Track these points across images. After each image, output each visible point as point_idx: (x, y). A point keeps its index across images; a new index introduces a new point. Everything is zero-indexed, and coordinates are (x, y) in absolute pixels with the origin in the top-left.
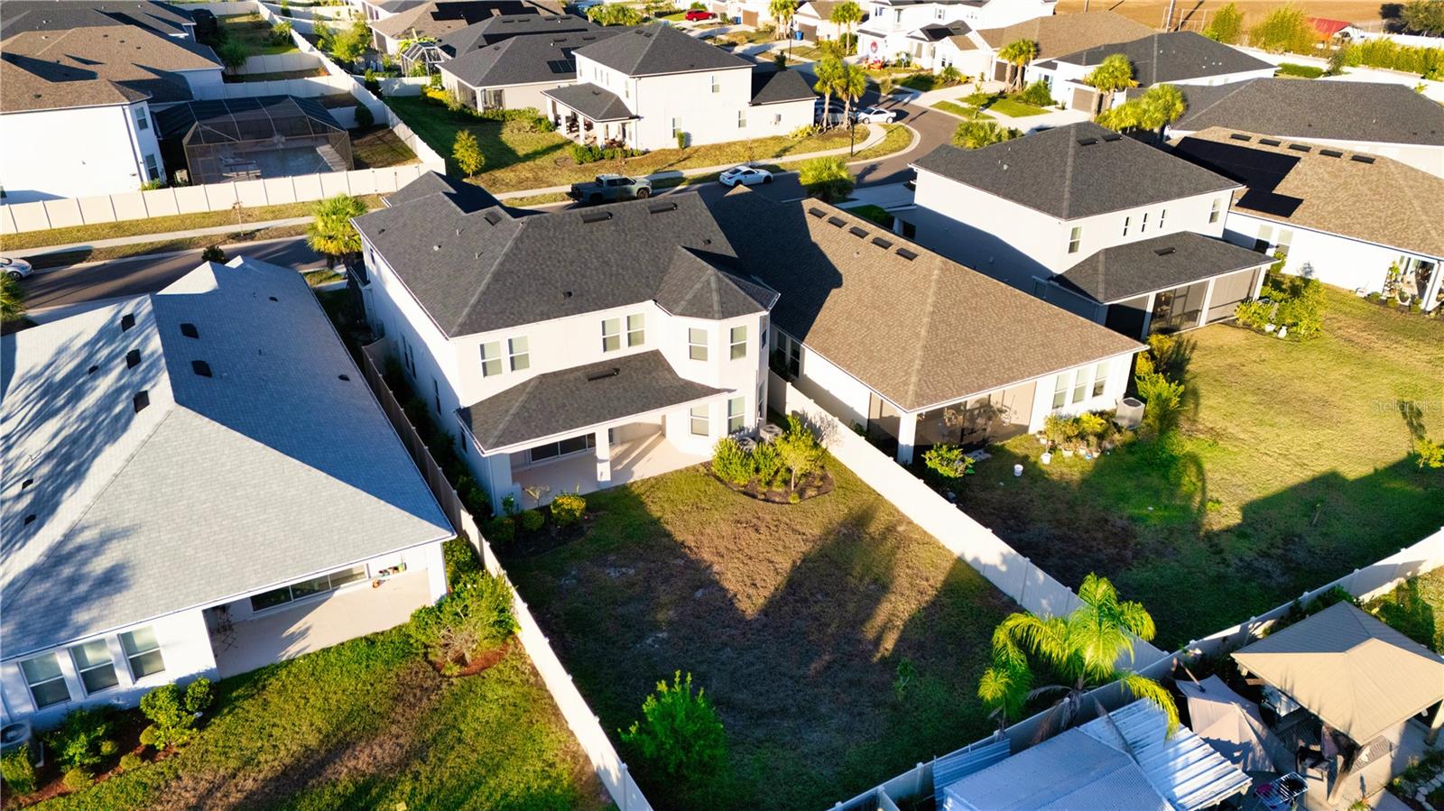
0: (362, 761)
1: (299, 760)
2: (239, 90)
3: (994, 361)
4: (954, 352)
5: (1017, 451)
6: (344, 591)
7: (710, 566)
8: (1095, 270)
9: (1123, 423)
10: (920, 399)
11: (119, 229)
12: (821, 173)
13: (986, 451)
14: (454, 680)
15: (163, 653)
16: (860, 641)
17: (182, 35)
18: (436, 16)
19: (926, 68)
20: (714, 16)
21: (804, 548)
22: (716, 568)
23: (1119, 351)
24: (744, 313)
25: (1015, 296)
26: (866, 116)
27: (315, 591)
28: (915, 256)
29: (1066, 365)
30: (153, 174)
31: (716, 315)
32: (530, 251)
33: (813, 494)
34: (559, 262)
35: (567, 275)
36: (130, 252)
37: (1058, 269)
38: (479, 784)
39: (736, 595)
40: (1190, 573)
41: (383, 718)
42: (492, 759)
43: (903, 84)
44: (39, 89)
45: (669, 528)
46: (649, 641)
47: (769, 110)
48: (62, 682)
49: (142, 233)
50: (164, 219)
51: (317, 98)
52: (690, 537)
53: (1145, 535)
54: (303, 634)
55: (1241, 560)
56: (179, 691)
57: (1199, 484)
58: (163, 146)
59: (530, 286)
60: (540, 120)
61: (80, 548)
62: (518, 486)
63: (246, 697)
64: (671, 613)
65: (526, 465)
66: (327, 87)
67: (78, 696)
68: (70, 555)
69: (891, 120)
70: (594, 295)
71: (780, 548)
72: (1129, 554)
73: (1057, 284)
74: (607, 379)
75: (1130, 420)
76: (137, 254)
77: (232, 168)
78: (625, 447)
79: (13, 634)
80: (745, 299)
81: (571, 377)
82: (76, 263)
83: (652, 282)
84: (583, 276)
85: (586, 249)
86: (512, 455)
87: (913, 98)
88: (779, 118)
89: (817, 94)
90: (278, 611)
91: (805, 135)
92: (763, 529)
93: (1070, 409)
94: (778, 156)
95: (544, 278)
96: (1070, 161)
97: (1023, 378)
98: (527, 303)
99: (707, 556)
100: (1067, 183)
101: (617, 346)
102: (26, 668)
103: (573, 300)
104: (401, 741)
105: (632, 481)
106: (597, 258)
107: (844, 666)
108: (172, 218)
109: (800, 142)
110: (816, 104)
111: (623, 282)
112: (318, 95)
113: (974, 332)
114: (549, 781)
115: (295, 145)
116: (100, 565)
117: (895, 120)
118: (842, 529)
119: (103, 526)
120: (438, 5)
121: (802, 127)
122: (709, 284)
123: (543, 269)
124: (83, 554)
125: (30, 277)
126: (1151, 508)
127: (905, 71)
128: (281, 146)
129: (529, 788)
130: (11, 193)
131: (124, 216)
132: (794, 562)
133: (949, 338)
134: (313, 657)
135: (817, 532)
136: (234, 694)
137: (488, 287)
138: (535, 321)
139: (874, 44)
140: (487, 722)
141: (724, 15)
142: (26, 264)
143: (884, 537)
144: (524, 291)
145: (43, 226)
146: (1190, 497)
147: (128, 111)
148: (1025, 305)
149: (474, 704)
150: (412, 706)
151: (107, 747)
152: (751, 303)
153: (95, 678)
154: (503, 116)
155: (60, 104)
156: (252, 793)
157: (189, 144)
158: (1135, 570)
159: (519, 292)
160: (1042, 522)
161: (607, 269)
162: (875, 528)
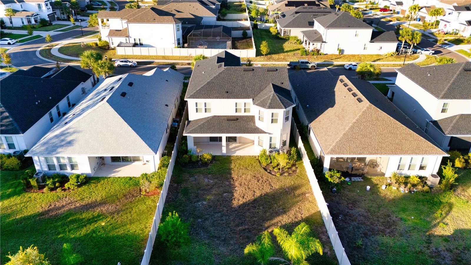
0: (104, 209)
1: (92, 203)
2: (219, 23)
3: (372, 145)
4: (356, 138)
5: (375, 181)
6: (136, 163)
7: (235, 187)
8: (452, 121)
9: (429, 183)
10: (332, 152)
11: (164, 58)
12: (363, 68)
13: (362, 178)
14: (142, 196)
15: (78, 165)
16: (262, 226)
17: (214, 7)
18: (286, 5)
19: (464, 36)
20: (391, 10)
21: (268, 191)
22: (236, 188)
23: (433, 154)
24: (277, 108)
25: (395, 124)
26: (421, 51)
27: (128, 161)
28: (362, 101)
29: (404, 154)
30: (179, 44)
31: (267, 107)
32: (222, 77)
33: (286, 175)
34: (229, 82)
35: (230, 86)
36: (162, 64)
37: (435, 118)
38: (125, 225)
39: (235, 198)
40: (408, 246)
41: (118, 199)
42: (133, 220)
43: (449, 41)
44: (155, 17)
45: (232, 172)
46: (200, 203)
47: (377, 45)
48: (54, 165)
49: (168, 59)
50: (176, 56)
51: (239, 27)
52: (236, 177)
53: (401, 227)
54: (118, 171)
55: (436, 249)
56: (78, 176)
57: (444, 215)
58: (183, 36)
59: (217, 88)
60: (298, 40)
61: (68, 133)
62: (196, 147)
63: (94, 183)
64: (212, 197)
65: (208, 142)
66: (243, 25)
67: (58, 170)
68: (65, 134)
69: (431, 54)
70: (235, 94)
71: (261, 189)
72: (388, 231)
73: (432, 124)
74: (233, 121)
75: (432, 183)
76: (163, 65)
77: (201, 45)
78: (240, 144)
79: (44, 150)
80: (280, 104)
81: (223, 118)
82: (148, 65)
83: (256, 93)
84: (235, 88)
85: (240, 79)
86: (194, 138)
87: (449, 47)
88: (381, 48)
89: (399, 40)
90: (117, 164)
91: (390, 55)
92: (260, 181)
93: (406, 172)
94: (374, 61)
95: (222, 86)
96: (455, 76)
97: (381, 154)
98: (213, 92)
99: (237, 184)
100: (449, 85)
101: (241, 112)
102: (46, 159)
103: (228, 94)
104: (117, 207)
105: (233, 155)
106: (242, 83)
107: (250, 231)
108: (177, 57)
109: (386, 58)
110: (398, 44)
111: (246, 92)
112: (239, 26)
113: (369, 133)
114: (142, 232)
115: (223, 40)
116: (69, 139)
117: (433, 54)
118: (287, 189)
119: (75, 129)
120: (288, 2)
121: (389, 53)
122: (270, 97)
123: (223, 83)
124: (68, 135)
125: (136, 67)
126: (413, 218)
127: (454, 36)
128: (218, 40)
129: (135, 232)
130: (144, 44)
131: (166, 55)
132: (262, 194)
133: (357, 133)
134: (115, 178)
135: (277, 187)
136: (92, 181)
137: (204, 86)
138: (213, 98)
139: (445, 25)
140: (140, 210)
141: (394, 10)
142: (136, 63)
143: (299, 196)
144: (214, 89)
145: (147, 54)
146: (436, 219)
147: (175, 26)
148: (398, 128)
149: (141, 204)
150: (127, 199)
151: (57, 185)
152: (281, 105)
153: (62, 167)
154: (289, 38)
155: (159, 22)
156: (77, 207)
157: (189, 36)
158: (385, 238)
159: (213, 89)
160: (362, 208)
161: (243, 86)
162: (297, 192)
